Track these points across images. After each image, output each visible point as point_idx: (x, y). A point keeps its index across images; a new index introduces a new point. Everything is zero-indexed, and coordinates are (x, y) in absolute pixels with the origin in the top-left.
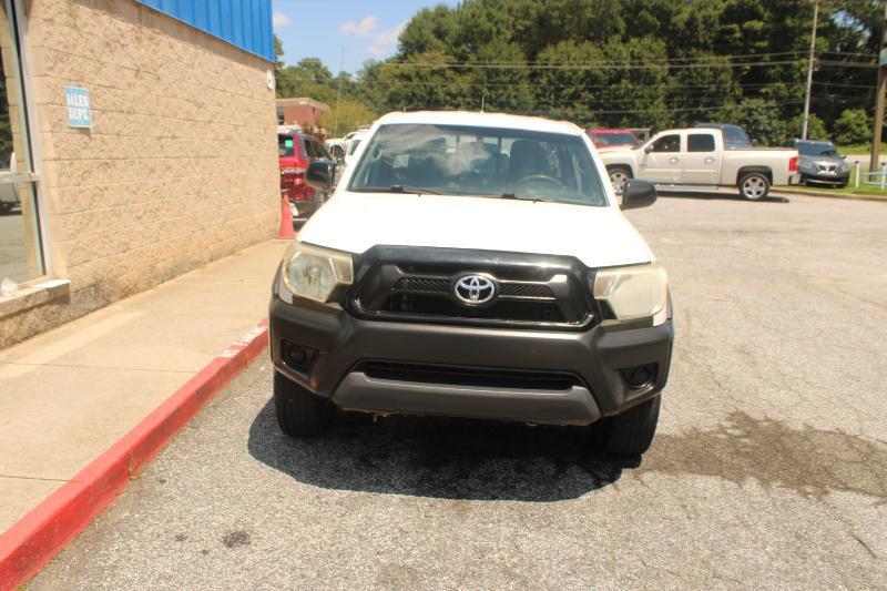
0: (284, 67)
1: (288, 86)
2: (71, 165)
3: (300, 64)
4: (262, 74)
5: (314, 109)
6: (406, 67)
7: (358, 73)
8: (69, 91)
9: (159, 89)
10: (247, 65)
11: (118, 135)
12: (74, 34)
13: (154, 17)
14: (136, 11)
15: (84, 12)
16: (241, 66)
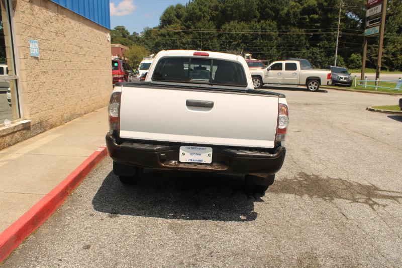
2: (31, 72)
4: (106, 34)
5: (122, 49)
6: (163, 31)
7: (141, 33)
8: (31, 42)
9: (65, 41)
10: (100, 31)
11: (49, 60)
12: (33, 18)
13: (63, 10)
14: (56, 8)
15: (37, 8)
16: (97, 31)
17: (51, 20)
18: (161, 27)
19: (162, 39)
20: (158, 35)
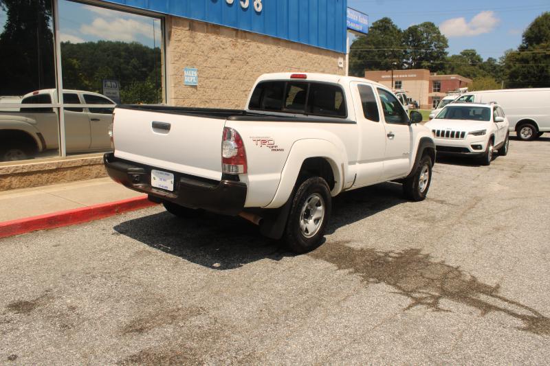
0: (448, 55)
1: (449, 67)
2: (184, 101)
3: (461, 53)
5: (461, 82)
6: (525, 54)
7: (500, 58)
8: (186, 70)
9: (247, 68)
10: (321, 54)
11: (215, 88)
12: (192, 45)
13: (247, 34)
14: (234, 32)
15: (200, 35)
16: (315, 56)
17: (223, 46)
18: (522, 49)
19: (523, 67)
20: (517, 60)
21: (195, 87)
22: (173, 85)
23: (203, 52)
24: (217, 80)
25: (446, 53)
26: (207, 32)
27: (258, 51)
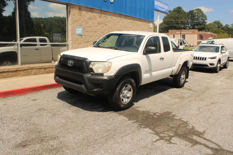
0: (207, 23)
1: (207, 29)
2: (76, 42)
3: (213, 22)
4: (148, 24)
5: (212, 35)
7: (231, 25)
10: (142, 22)
11: (91, 36)
12: (80, 17)
13: (106, 12)
14: (100, 11)
15: (84, 13)
16: (139, 22)
17: (95, 18)
21: (81, 35)
22: (71, 34)
23: (85, 20)
24: (91, 32)
25: (206, 23)
26: (87, 11)
27: (111, 20)
